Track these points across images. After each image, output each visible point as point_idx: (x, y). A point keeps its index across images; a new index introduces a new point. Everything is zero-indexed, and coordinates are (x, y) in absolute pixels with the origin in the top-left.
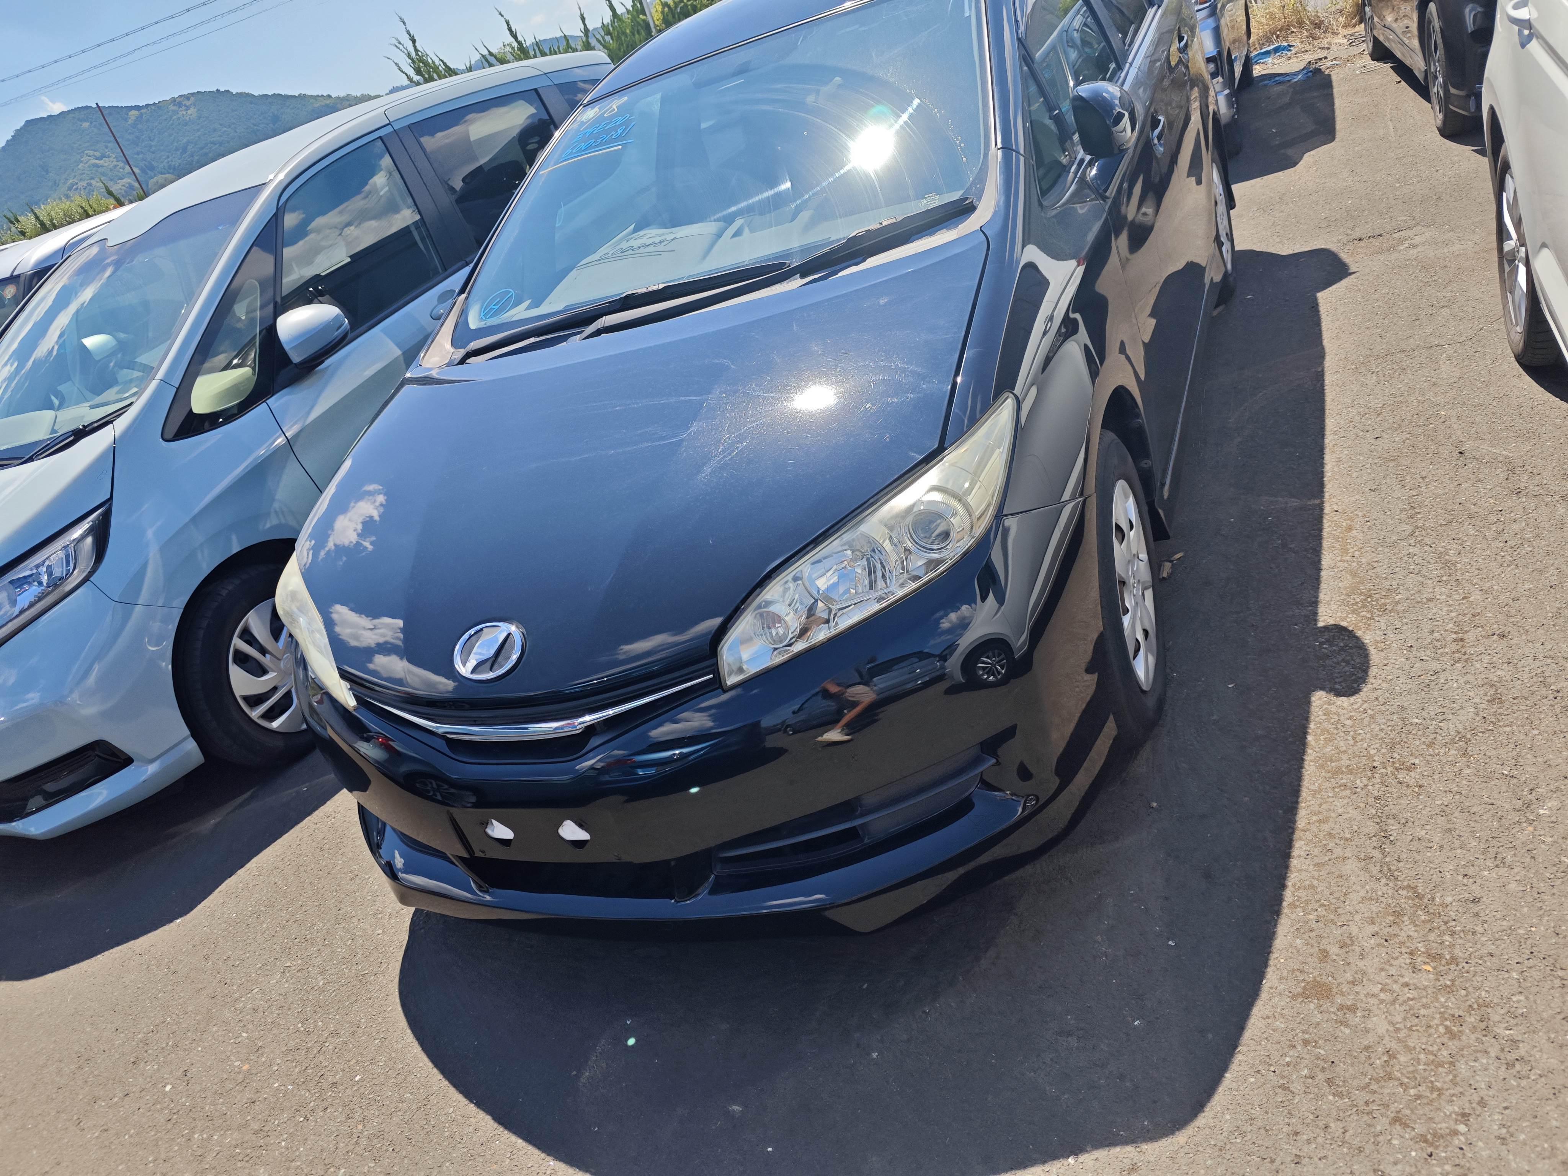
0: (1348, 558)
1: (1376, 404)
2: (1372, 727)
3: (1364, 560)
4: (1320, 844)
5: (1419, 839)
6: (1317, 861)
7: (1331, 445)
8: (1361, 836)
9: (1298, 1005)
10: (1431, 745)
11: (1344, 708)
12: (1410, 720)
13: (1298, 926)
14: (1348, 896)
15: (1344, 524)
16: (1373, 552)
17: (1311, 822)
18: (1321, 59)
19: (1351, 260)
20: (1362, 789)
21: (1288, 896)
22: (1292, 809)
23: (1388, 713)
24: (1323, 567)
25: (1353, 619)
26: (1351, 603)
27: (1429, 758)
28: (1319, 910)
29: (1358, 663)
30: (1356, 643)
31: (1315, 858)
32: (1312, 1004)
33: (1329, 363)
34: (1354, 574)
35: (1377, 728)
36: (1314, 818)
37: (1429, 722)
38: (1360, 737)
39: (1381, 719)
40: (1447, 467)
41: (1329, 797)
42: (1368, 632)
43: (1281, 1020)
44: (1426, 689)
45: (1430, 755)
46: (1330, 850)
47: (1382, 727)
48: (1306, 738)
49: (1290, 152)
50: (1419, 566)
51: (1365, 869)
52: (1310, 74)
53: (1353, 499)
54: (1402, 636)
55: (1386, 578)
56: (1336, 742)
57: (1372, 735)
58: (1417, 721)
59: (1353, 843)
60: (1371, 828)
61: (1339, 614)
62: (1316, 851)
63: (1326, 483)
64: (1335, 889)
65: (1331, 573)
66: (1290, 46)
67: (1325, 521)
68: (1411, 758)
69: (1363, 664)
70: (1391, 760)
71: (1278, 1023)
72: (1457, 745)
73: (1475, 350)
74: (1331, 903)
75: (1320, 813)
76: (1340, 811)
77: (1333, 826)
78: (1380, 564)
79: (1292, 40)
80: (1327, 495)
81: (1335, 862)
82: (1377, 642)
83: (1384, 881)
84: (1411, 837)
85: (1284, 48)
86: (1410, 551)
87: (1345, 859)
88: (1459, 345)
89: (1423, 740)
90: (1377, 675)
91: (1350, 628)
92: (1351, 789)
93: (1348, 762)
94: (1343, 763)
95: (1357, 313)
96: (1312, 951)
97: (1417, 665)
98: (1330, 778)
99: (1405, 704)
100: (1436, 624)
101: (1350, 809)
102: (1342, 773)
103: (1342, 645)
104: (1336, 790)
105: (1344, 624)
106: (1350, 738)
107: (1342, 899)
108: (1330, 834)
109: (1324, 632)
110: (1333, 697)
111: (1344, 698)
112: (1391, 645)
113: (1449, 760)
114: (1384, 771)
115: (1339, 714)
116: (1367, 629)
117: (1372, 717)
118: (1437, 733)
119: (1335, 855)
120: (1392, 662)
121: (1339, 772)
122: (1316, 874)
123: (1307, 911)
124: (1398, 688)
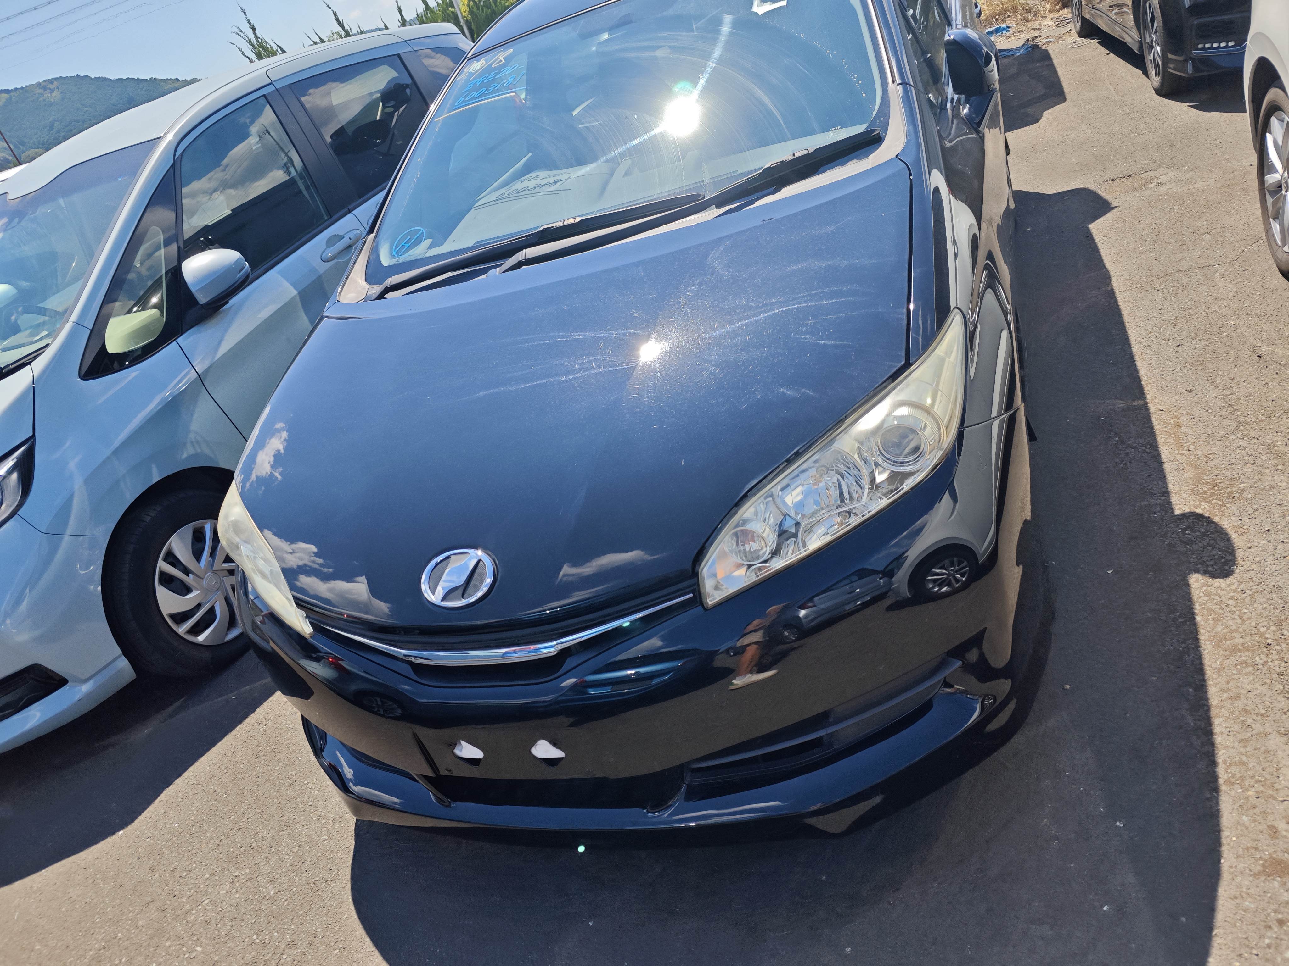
0: (1184, 452)
1: (1169, 316)
2: (1255, 606)
3: (1200, 453)
4: (1239, 721)
6: (1240, 737)
7: (1139, 353)
9: (1262, 884)
11: (1222, 589)
13: (1239, 803)
14: (1280, 771)
15: (1172, 421)
16: (1206, 445)
17: (1224, 699)
18: (1037, 37)
19: (1110, 196)
20: (1263, 665)
21: (1222, 772)
22: (1201, 687)
23: (1265, 592)
24: (1164, 460)
25: (1206, 506)
26: (1200, 492)
28: (1256, 786)
29: (1223, 547)
30: (1216, 528)
31: (1237, 734)
32: (1275, 882)
33: (1117, 283)
34: (1196, 467)
35: (1260, 608)
36: (1225, 695)
38: (1246, 616)
39: (1261, 599)
40: (1250, 369)
41: (1233, 674)
42: (1223, 517)
43: (1249, 899)
46: (1250, 726)
47: (1265, 605)
48: (1195, 619)
49: (1030, 110)
50: (1252, 457)
52: (1030, 49)
53: (1173, 399)
54: (1257, 521)
55: (1226, 469)
56: (1225, 621)
57: (1257, 613)
59: (1270, 718)
61: (1192, 502)
62: (1236, 728)
63: (1144, 386)
64: (1267, 764)
65: (1173, 466)
66: (1009, 27)
67: (1153, 419)
69: (1228, 548)
70: (1283, 637)
71: (1247, 903)
73: (1243, 269)
74: (1266, 779)
75: (1229, 690)
76: (1249, 687)
77: (1245, 702)
78: (1216, 456)
79: (1009, 23)
80: (1148, 397)
81: (1258, 737)
82: (1235, 527)
85: (1004, 29)
86: (1241, 443)
87: (1266, 734)
88: (1227, 265)
90: (1245, 558)
91: (1207, 515)
92: (1252, 666)
93: (1242, 640)
94: (1237, 641)
95: (1128, 240)
96: (1260, 827)
97: (1279, 547)
98: (1229, 655)
99: (1280, 584)
101: (1257, 685)
102: (1239, 650)
103: (1203, 530)
104: (1238, 667)
105: (1199, 511)
106: (1236, 617)
107: (1275, 774)
108: (1245, 711)
109: (1182, 519)
110: (1210, 580)
111: (1220, 580)
112: (1248, 529)
114: (1278, 648)
115: (1219, 595)
116: (1223, 515)
117: (1251, 597)
119: (1256, 731)
120: (1255, 544)
121: (1236, 649)
122: (1244, 750)
123: (1245, 788)
124: (1268, 568)
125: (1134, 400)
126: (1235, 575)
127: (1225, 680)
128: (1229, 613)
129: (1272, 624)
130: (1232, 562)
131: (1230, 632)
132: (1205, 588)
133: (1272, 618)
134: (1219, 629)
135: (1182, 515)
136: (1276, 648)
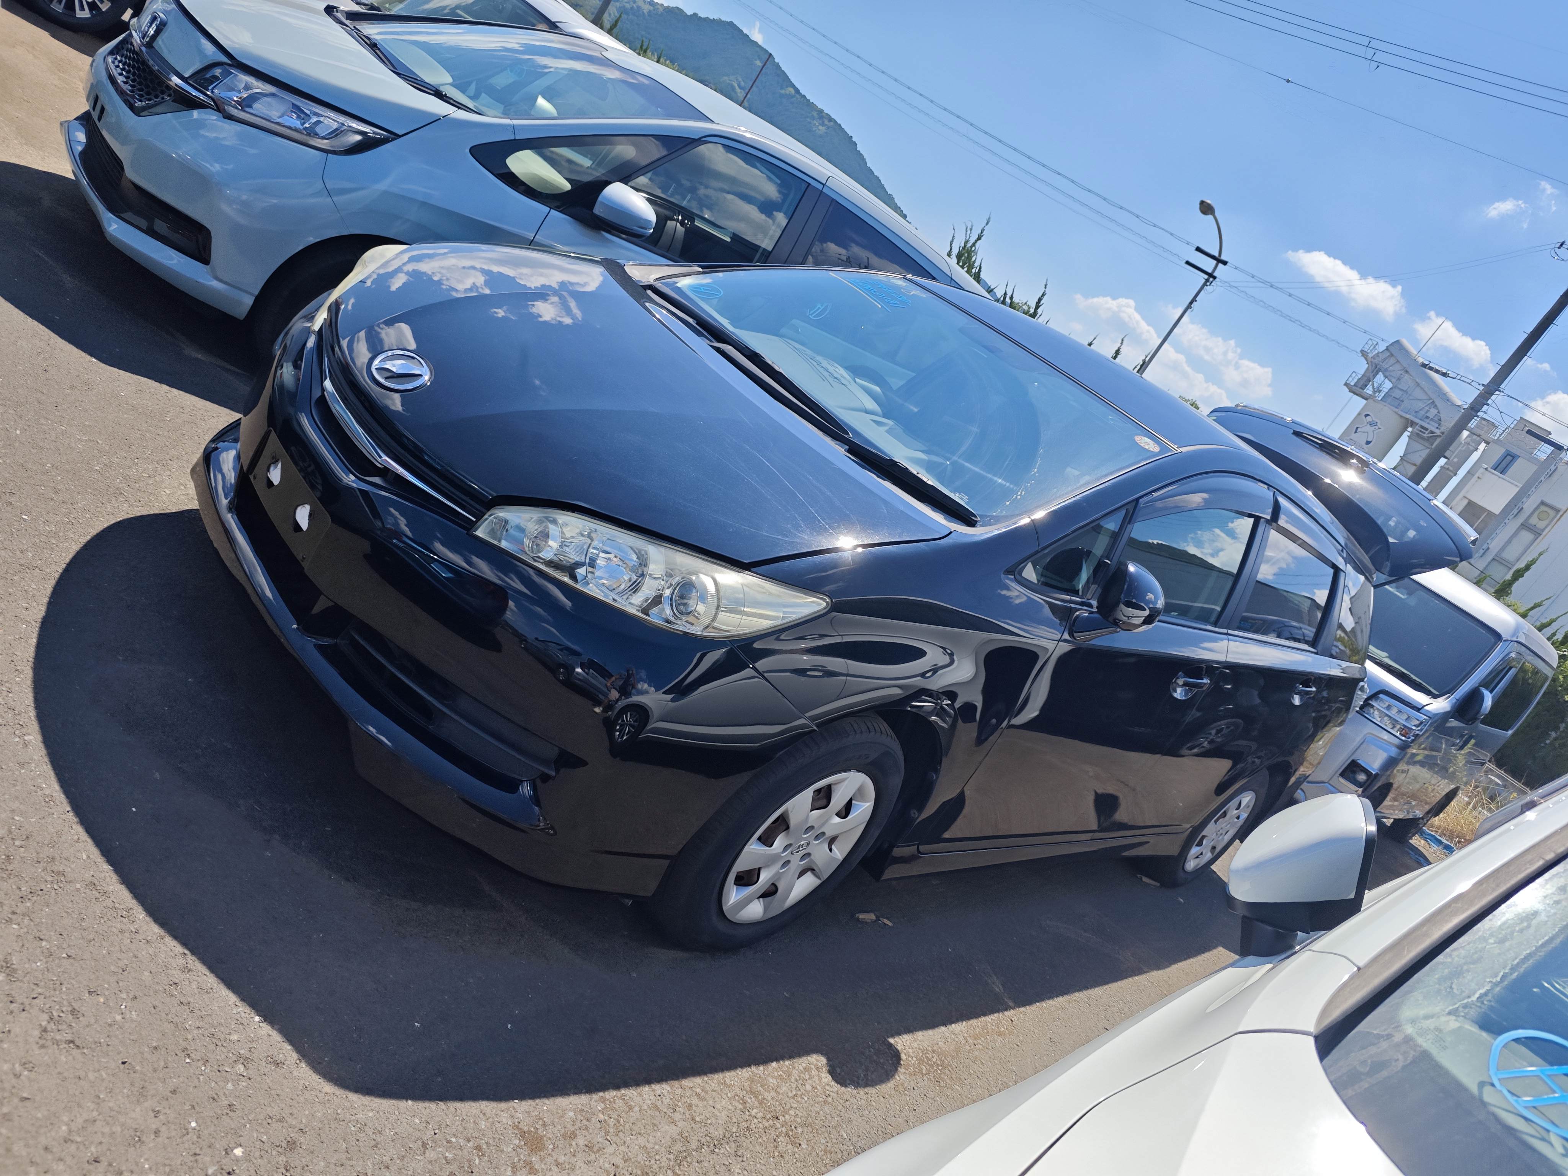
0: (971, 1041)
2: (816, 1105)
3: (976, 1053)
4: (676, 1102)
5: (729, 1170)
6: (658, 1105)
7: (1075, 998)
8: (704, 1129)
9: (510, 1132)
10: (827, 1152)
12: (842, 1131)
13: (586, 1109)
14: (639, 1136)
15: (1003, 1029)
16: (990, 1057)
17: (693, 1089)
20: (750, 1115)
21: (611, 1094)
22: (697, 1072)
23: (838, 1112)
24: (949, 1027)
25: (913, 1062)
26: (927, 1055)
27: (814, 1154)
28: (612, 1119)
30: (891, 1070)
31: (660, 1102)
32: (518, 1142)
33: (1155, 975)
34: (958, 1051)
35: (816, 1110)
36: (698, 1090)
37: (849, 1144)
38: (800, 1099)
39: (827, 1109)
41: (726, 1094)
42: (908, 1075)
43: (488, 1125)
45: (817, 1155)
46: (675, 1111)
47: (821, 1112)
48: (772, 1062)
51: (674, 1141)
53: (1032, 1029)
54: (921, 1102)
55: (970, 1074)
56: (784, 1084)
57: (808, 1107)
58: (845, 1135)
59: (694, 1125)
60: (718, 1133)
61: (911, 1051)
62: (667, 1101)
63: (1034, 1005)
64: (640, 1125)
65: (947, 1034)
67: (996, 1015)
68: (805, 1141)
69: (873, 1080)
70: (793, 1127)
71: (484, 1123)
74: (624, 1126)
75: (706, 1092)
76: (718, 1106)
77: (700, 1105)
78: (981, 1066)
80: (1022, 1009)
81: (666, 1117)
82: (903, 1085)
83: (672, 1157)
84: (728, 1164)
87: (674, 1122)
89: (829, 1145)
90: (869, 1095)
91: (902, 1062)
92: (745, 1108)
93: (770, 1098)
94: (766, 1094)
96: (569, 1126)
97: (900, 1121)
98: (745, 1090)
99: (854, 1122)
101: (724, 1113)
102: (755, 1097)
103: (882, 1061)
104: (737, 1098)
105: (903, 1056)
106: (794, 1092)
107: (634, 1133)
108: (690, 1106)
109: (885, 1045)
110: (825, 1069)
111: (830, 1077)
112: (906, 1095)
113: (823, 1168)
114: (778, 1125)
115: (811, 1078)
116: (910, 1075)
117: (826, 1102)
118: (842, 1152)
119: (672, 1115)
120: (890, 1101)
121: (755, 1094)
122: (646, 1107)
123: (605, 1112)
124: (867, 1112)
125: (1010, 998)
126: (843, 1088)
127: (716, 1089)
128: (794, 1086)
129: (803, 1119)
130: (857, 1085)
131: (773, 1089)
132: (813, 1067)
133: (810, 1119)
134: (771, 1081)
135: (890, 1045)
136: (777, 1124)
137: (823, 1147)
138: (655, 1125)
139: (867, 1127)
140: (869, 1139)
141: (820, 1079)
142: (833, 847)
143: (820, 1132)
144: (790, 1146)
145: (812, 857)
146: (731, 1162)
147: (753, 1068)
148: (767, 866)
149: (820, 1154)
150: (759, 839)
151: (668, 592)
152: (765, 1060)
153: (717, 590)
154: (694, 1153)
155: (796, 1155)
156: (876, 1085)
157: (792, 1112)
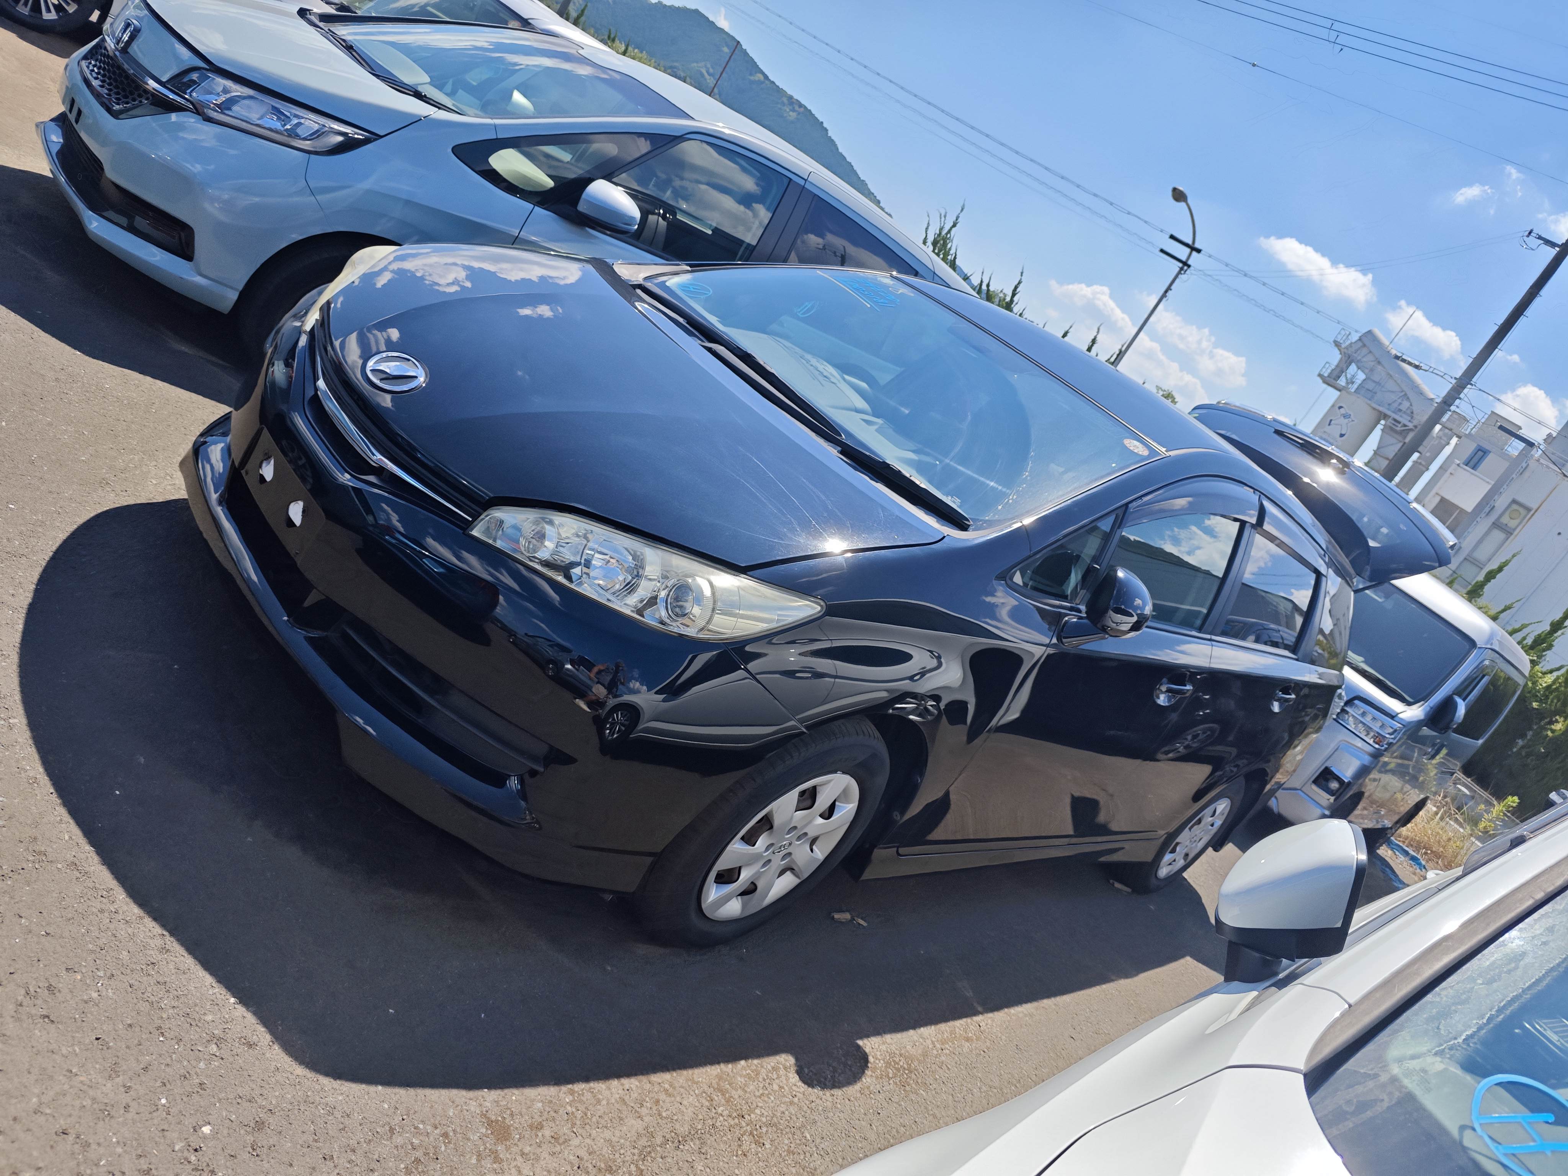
0: (938, 1046)
1: (1107, 1028)
2: (782, 1105)
3: (943, 1058)
4: (643, 1096)
5: (692, 1167)
6: (626, 1099)
7: (1043, 1005)
8: (670, 1125)
9: (477, 1120)
10: (789, 1152)
12: (806, 1131)
13: (554, 1101)
14: (605, 1129)
15: (970, 1035)
16: (956, 1063)
17: (662, 1084)
20: (716, 1113)
21: (579, 1087)
22: (666, 1067)
23: (803, 1113)
24: (918, 1030)
26: (895, 1059)
27: (777, 1154)
28: (580, 1112)
29: (838, 1079)
30: (858, 1072)
31: (628, 1096)
32: (485, 1130)
33: (1124, 983)
34: (925, 1054)
35: (782, 1109)
36: (667, 1086)
37: (812, 1145)
38: (766, 1099)
39: (793, 1110)
41: (694, 1091)
42: (874, 1079)
43: (456, 1112)
44: (843, 1135)
45: (781, 1154)
46: (642, 1105)
47: (787, 1113)
48: (741, 1060)
50: (963, 1100)
51: (639, 1135)
53: (1000, 1035)
54: (885, 1105)
55: (936, 1079)
56: (751, 1083)
57: (774, 1107)
58: (808, 1136)
59: (660, 1121)
60: (683, 1129)
61: (878, 1053)
62: (635, 1095)
63: (1003, 1011)
64: (607, 1118)
65: (915, 1037)
67: (965, 1020)
68: (769, 1141)
69: (839, 1082)
70: (758, 1127)
71: (452, 1110)
72: (802, 1171)
74: (591, 1119)
75: (674, 1088)
76: (685, 1102)
77: (667, 1101)
78: (947, 1071)
80: (990, 1015)
81: (633, 1112)
82: (868, 1088)
83: (636, 1151)
84: (691, 1160)
85: (1420, 864)
86: (975, 1090)
87: (640, 1117)
89: (792, 1145)
90: (835, 1096)
91: (869, 1065)
92: (711, 1105)
93: (736, 1097)
94: (733, 1092)
96: (536, 1117)
97: (864, 1123)
98: (713, 1088)
99: (819, 1124)
100: (913, 1126)
101: (691, 1109)
102: (722, 1095)
103: (849, 1063)
104: (704, 1095)
105: (871, 1059)
106: (761, 1092)
107: (600, 1126)
108: (658, 1101)
109: (854, 1047)
110: (793, 1069)
111: (797, 1078)
112: (871, 1098)
113: (785, 1169)
114: (744, 1124)
115: (778, 1077)
116: (877, 1078)
117: (792, 1103)
118: (805, 1153)
119: (639, 1110)
120: (856, 1104)
121: (723, 1092)
122: (613, 1101)
123: (573, 1104)
124: (832, 1114)
125: (980, 1003)
126: (810, 1089)
127: (684, 1085)
128: (762, 1085)
129: (768, 1118)
130: (824, 1086)
131: (740, 1087)
132: (781, 1066)
133: (775, 1119)
134: (739, 1079)
135: (859, 1047)
136: (743, 1122)
137: (786, 1148)
138: (621, 1119)
139: (831, 1129)
140: (832, 1141)
141: (787, 1079)
142: (814, 847)
143: (784, 1132)
144: (753, 1145)
145: (793, 856)
146: (694, 1159)
147: (722, 1066)
148: (748, 864)
149: (783, 1155)
150: (743, 838)
151: (663, 594)
152: (733, 1058)
153: (713, 594)
154: (658, 1148)
155: (760, 1155)
156: (843, 1087)
157: (758, 1111)
